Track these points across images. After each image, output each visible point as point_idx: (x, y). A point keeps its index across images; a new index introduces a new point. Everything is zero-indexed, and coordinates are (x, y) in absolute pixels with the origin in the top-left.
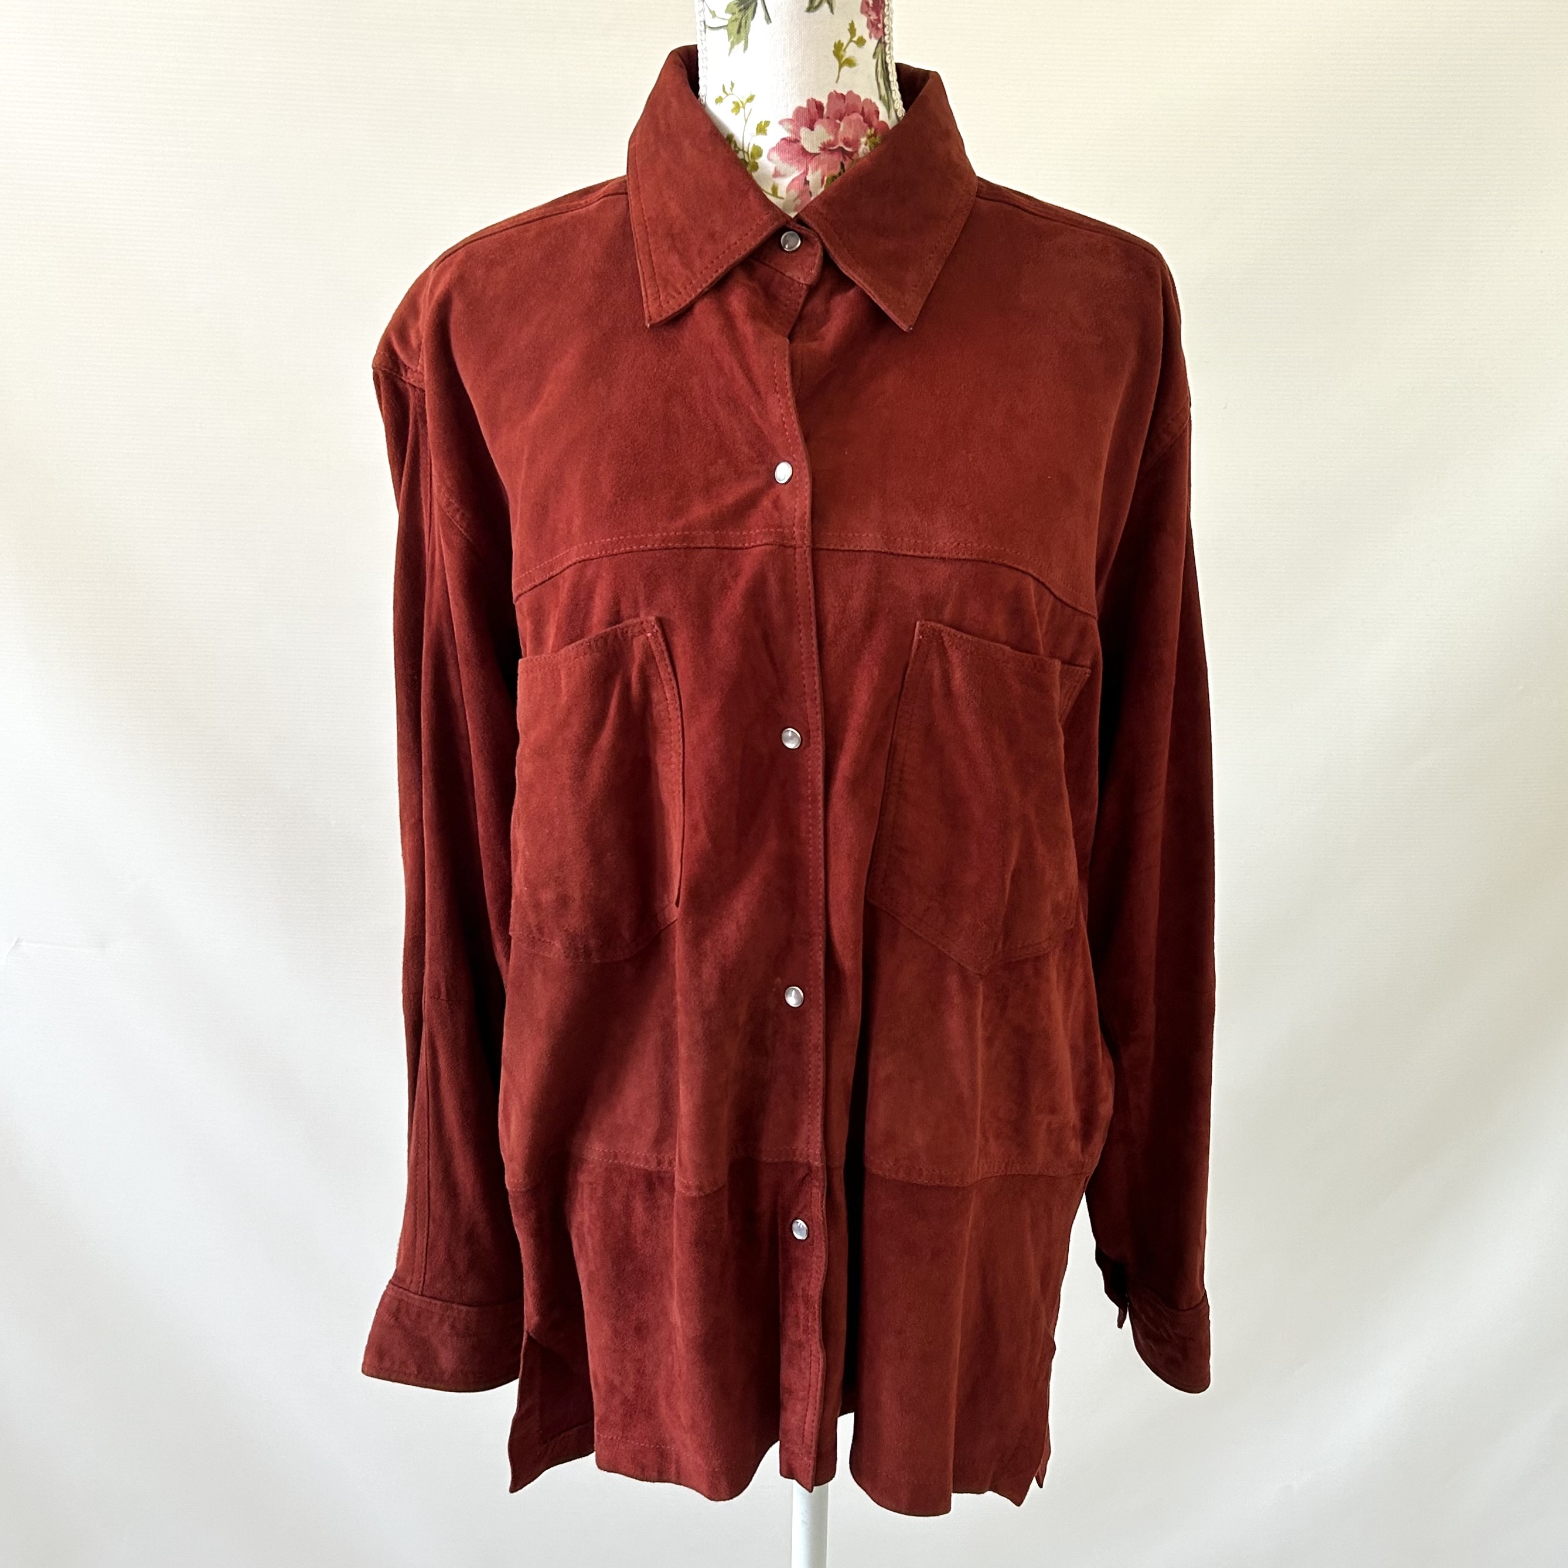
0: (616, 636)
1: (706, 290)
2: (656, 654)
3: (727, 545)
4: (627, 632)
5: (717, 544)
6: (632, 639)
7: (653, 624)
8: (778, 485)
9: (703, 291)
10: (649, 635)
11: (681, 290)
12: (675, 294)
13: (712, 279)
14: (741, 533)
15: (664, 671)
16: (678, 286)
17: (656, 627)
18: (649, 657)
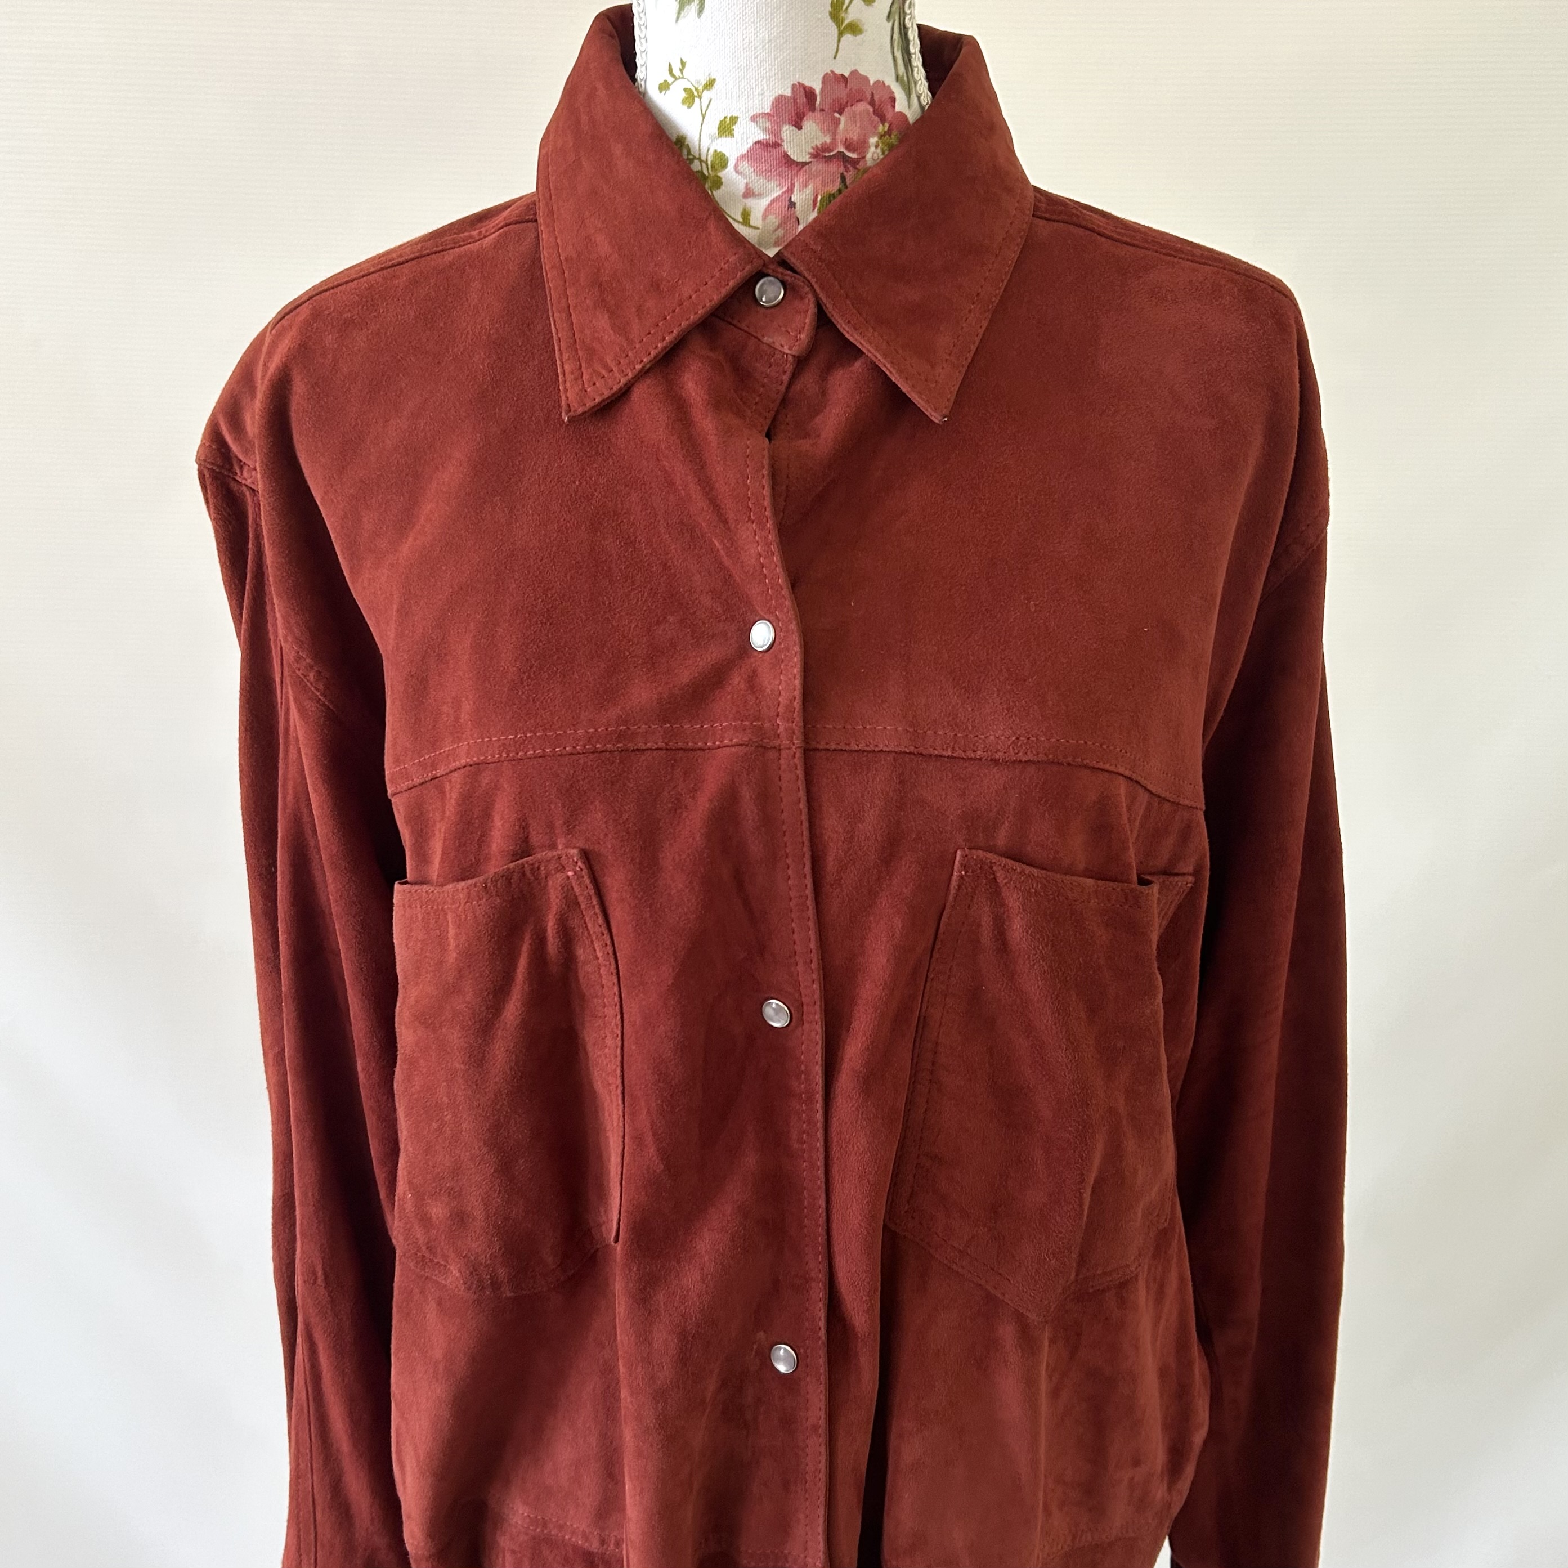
0: (524, 874)
1: (648, 366)
2: (581, 899)
3: (680, 745)
4: (539, 868)
5: (667, 744)
6: (546, 878)
7: (575, 859)
8: (756, 654)
9: (643, 367)
10: (570, 874)
11: (612, 365)
12: (604, 372)
13: (657, 351)
14: (702, 726)
15: (594, 924)
16: (609, 360)
17: (579, 863)
18: (571, 902)
